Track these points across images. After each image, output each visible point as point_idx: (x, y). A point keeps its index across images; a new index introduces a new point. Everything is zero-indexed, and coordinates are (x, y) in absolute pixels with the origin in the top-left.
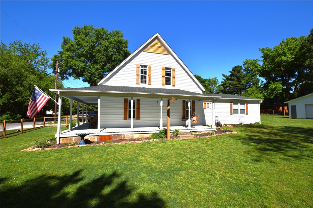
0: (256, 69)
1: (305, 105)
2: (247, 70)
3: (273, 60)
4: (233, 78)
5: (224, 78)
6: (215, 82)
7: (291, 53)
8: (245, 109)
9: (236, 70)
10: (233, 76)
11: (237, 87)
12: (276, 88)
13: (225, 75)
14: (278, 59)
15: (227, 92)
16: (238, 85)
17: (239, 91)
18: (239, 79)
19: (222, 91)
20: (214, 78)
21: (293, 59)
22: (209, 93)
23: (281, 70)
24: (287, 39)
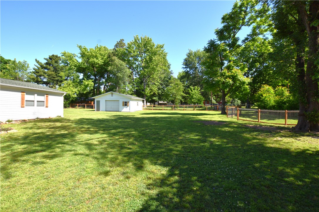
0: (73, 63)
1: (106, 100)
2: (65, 62)
3: (88, 59)
4: (49, 67)
5: (37, 64)
6: (23, 66)
7: (101, 58)
8: (45, 101)
9: (53, 59)
10: (49, 64)
11: (53, 78)
12: (88, 84)
13: (39, 61)
14: (91, 60)
15: (41, 81)
16: (55, 76)
17: (55, 82)
18: (56, 70)
19: (33, 79)
20: (22, 61)
21: (103, 64)
22: (13, 79)
23: (94, 70)
24: (100, 46)
